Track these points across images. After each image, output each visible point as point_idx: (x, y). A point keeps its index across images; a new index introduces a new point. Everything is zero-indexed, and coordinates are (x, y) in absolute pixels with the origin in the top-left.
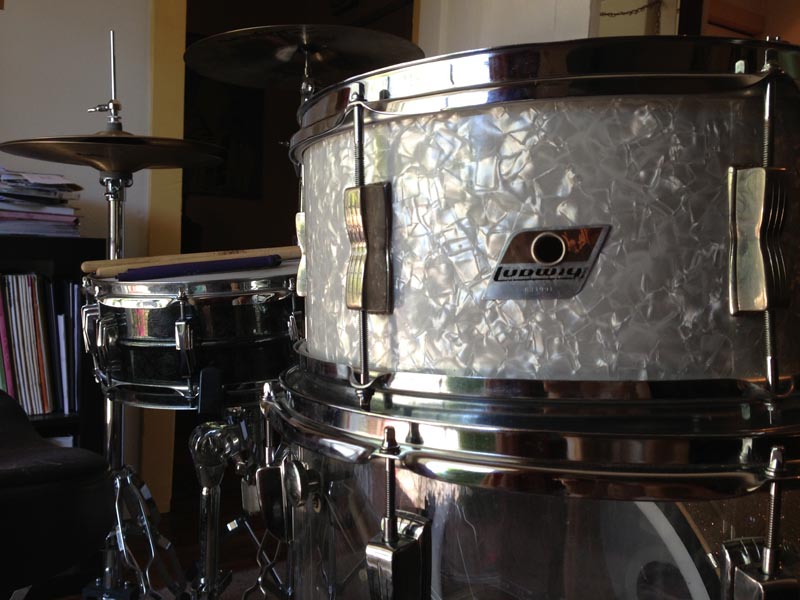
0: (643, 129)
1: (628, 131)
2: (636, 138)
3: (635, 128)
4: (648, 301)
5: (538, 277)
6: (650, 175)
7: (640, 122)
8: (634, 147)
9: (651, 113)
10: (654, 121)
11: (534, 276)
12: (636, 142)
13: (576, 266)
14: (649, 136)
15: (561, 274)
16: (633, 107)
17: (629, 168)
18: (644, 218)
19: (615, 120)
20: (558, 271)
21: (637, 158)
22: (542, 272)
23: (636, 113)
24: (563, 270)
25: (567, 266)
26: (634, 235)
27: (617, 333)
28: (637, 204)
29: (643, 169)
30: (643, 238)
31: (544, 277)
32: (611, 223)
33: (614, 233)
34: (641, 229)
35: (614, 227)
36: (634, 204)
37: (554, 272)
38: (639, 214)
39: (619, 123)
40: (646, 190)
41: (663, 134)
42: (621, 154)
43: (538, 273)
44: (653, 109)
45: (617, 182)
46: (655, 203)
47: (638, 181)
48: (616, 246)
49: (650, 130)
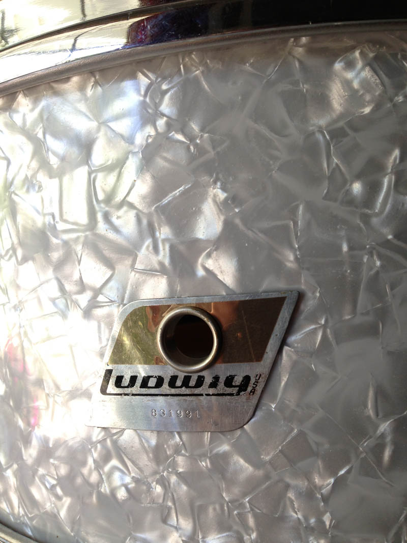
0: (354, 97)
1: (323, 101)
2: (341, 116)
3: (337, 96)
4: (383, 436)
5: (173, 391)
6: (373, 189)
7: (347, 84)
8: (337, 134)
9: (369, 64)
10: (374, 80)
11: (165, 388)
12: (341, 124)
13: (240, 371)
14: (367, 110)
15: (214, 385)
16: (332, 55)
17: (331, 178)
18: (365, 275)
19: (296, 83)
20: (208, 380)
21: (346, 156)
22: (179, 383)
23: (338, 66)
24: (216, 379)
25: (224, 370)
26: (348, 308)
27: (325, 499)
28: (351, 248)
29: (358, 177)
30: (367, 313)
31: (184, 390)
32: (303, 287)
33: (309, 305)
34: (363, 297)
35: (309, 294)
36: (345, 248)
37: (200, 382)
38: (356, 266)
39: (305, 87)
40: (366, 219)
41: (394, 105)
42: (312, 149)
43: (172, 383)
44: (371, 55)
45: (310, 207)
46: (386, 244)
47: (350, 201)
48: (314, 332)
49: (368, 97)
